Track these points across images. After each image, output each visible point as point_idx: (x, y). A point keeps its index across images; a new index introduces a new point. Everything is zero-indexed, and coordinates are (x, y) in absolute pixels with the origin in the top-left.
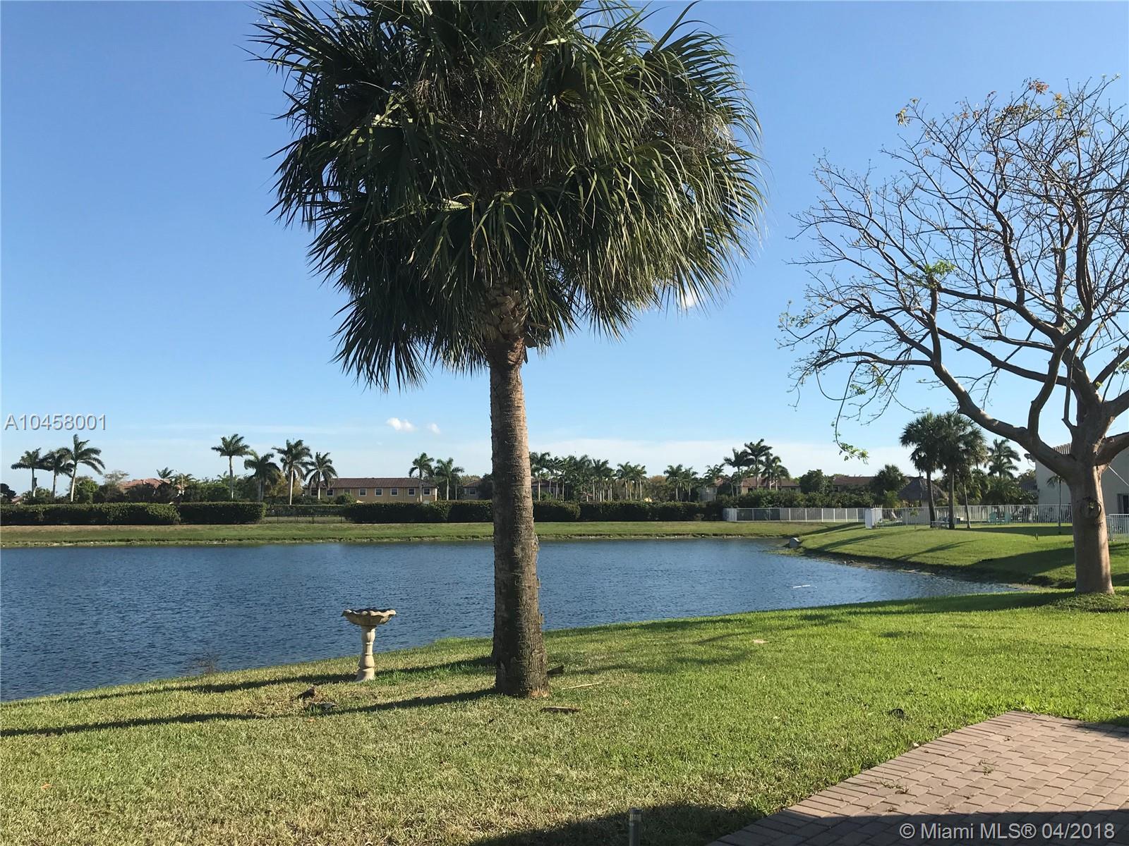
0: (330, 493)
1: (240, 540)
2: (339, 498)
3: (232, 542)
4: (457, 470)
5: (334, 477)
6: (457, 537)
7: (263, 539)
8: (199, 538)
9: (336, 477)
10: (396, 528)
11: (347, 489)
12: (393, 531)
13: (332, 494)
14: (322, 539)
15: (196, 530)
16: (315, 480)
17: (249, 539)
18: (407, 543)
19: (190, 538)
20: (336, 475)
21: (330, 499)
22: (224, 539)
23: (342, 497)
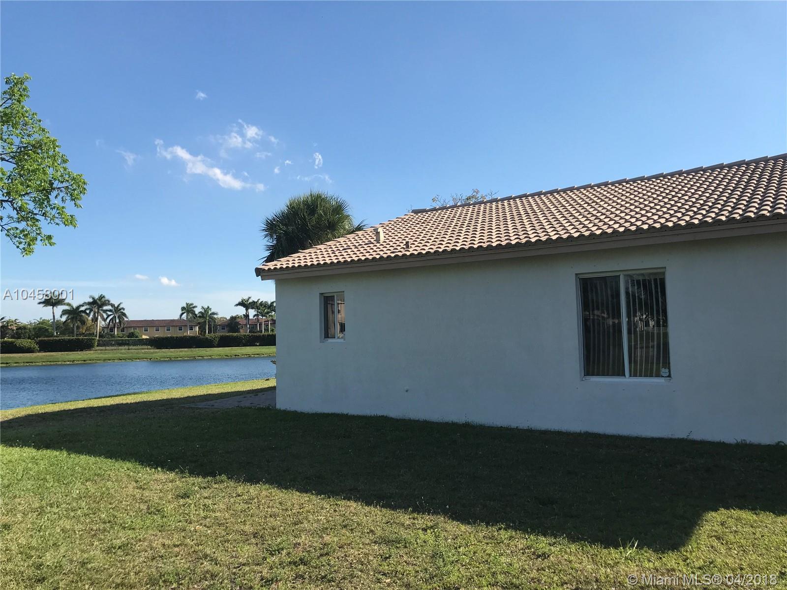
0: (123, 330)
1: (84, 361)
2: (130, 334)
3: (79, 362)
4: (214, 314)
5: (126, 319)
6: (226, 356)
7: (100, 360)
8: (57, 360)
9: (127, 320)
10: (185, 351)
11: (135, 328)
12: (184, 353)
13: (124, 331)
14: (138, 359)
15: (52, 356)
16: (112, 322)
17: (90, 360)
18: (194, 359)
19: (50, 360)
20: (127, 318)
21: (123, 335)
22: (74, 361)
23: (133, 333)
